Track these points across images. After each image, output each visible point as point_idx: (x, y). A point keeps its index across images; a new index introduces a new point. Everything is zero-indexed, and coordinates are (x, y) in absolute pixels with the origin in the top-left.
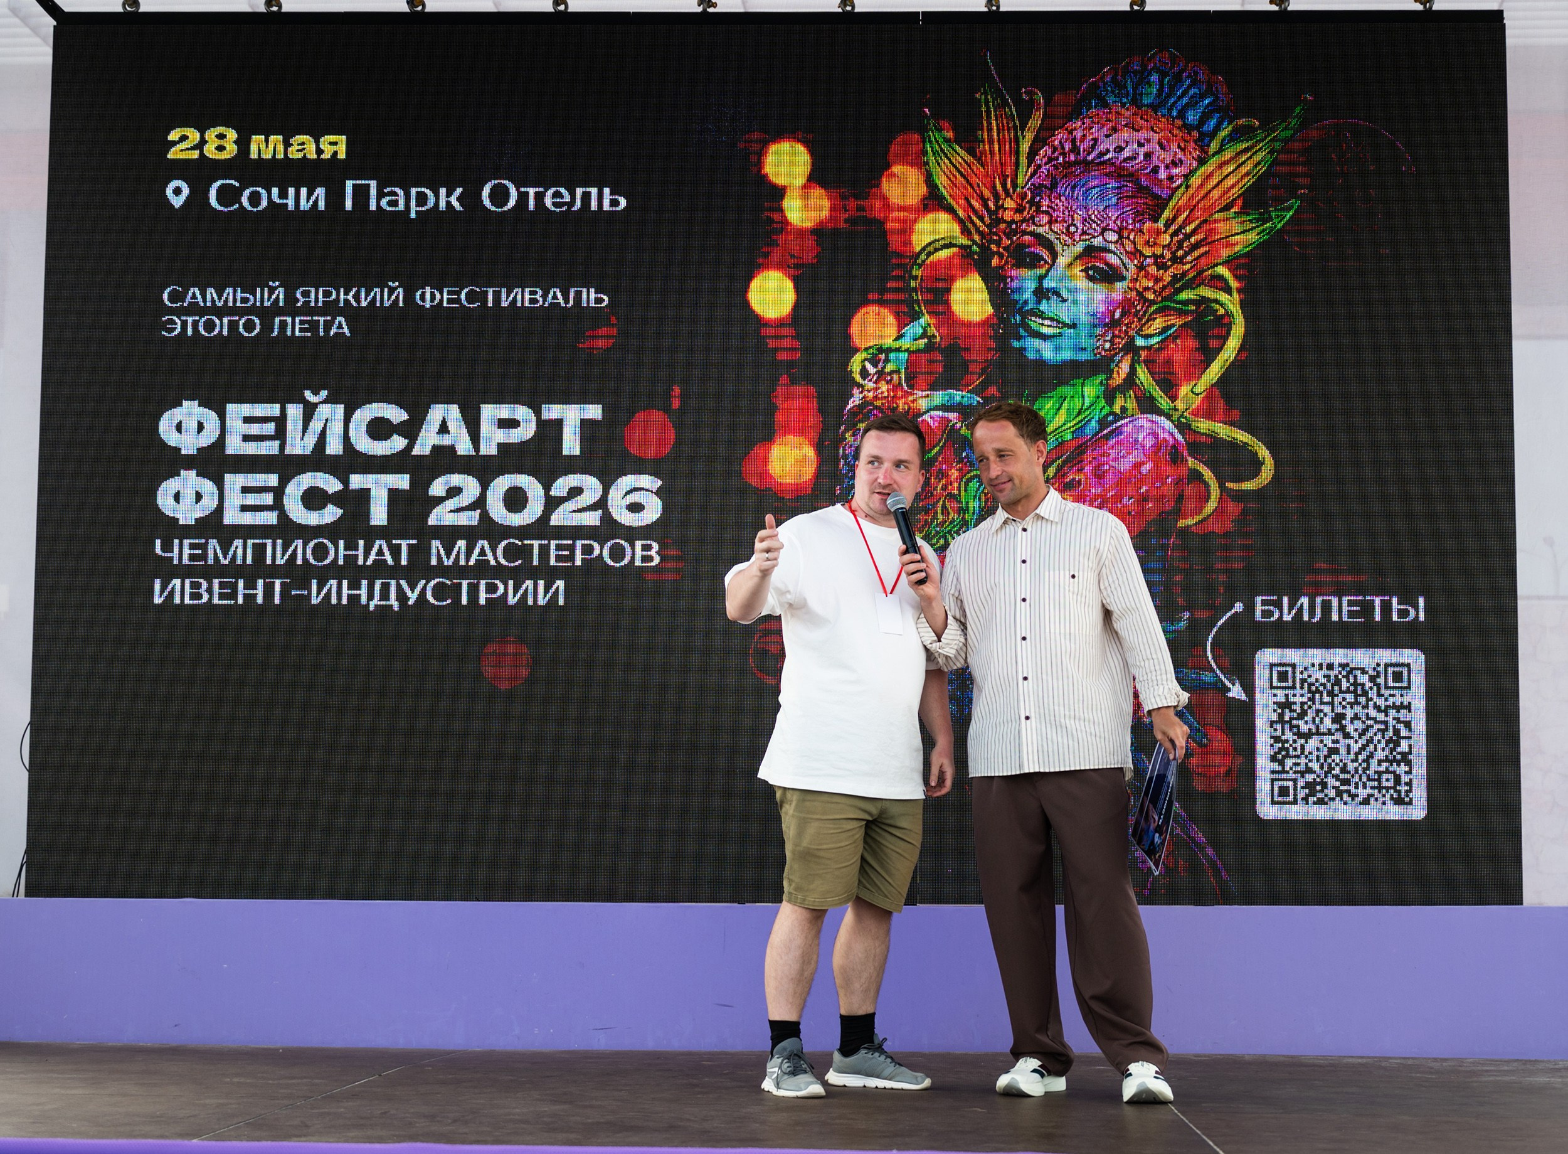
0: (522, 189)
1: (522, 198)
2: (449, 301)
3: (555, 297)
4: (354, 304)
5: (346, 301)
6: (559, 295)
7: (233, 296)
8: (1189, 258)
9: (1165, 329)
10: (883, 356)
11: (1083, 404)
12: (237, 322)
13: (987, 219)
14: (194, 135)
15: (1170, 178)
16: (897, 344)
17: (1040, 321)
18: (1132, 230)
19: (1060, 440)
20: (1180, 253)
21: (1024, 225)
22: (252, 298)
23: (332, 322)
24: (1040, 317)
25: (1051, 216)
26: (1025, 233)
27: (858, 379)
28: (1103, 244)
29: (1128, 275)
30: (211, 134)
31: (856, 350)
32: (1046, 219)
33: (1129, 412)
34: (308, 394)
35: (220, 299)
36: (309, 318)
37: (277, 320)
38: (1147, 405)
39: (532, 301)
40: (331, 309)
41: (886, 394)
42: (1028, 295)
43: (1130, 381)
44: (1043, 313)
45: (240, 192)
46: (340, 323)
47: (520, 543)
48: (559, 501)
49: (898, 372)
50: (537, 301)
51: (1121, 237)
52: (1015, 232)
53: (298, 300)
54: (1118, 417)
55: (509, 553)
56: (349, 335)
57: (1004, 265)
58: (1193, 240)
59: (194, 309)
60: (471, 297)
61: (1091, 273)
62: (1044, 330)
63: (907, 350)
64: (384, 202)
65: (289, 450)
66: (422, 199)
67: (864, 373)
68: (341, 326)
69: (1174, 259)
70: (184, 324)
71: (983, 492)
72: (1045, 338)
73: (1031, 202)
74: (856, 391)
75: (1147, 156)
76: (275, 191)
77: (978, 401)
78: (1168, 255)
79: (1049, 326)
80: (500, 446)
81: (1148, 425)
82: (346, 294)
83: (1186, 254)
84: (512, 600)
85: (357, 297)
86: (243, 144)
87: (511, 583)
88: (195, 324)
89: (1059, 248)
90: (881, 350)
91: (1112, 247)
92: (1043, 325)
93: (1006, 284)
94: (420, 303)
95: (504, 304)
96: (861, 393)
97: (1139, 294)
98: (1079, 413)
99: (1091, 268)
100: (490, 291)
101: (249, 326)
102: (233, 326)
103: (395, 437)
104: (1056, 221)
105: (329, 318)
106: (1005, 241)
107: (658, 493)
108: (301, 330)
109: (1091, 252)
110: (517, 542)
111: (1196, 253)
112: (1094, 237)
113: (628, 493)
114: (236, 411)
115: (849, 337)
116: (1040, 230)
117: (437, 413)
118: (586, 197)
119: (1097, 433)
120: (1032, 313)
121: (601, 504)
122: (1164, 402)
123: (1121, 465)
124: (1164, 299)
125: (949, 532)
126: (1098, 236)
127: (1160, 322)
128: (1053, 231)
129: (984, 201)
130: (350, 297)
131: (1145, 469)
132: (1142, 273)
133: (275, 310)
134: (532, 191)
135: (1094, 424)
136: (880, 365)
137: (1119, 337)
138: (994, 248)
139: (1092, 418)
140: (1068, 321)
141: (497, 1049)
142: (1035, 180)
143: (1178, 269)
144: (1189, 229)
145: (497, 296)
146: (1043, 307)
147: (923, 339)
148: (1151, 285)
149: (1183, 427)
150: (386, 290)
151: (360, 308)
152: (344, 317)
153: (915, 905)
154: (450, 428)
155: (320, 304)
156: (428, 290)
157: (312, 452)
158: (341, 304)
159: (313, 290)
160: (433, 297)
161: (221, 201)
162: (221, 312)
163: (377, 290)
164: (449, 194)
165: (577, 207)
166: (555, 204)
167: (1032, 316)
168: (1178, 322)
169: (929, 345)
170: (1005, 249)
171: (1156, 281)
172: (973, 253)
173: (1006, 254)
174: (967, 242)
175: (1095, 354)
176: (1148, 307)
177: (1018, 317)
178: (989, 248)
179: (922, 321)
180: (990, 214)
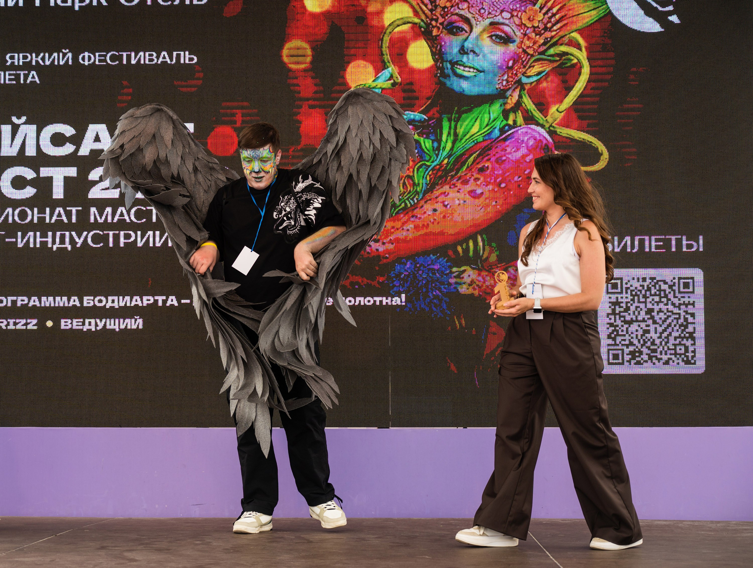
2: (100, 61)
3: (164, 58)
4: (42, 63)
5: (37, 62)
6: (167, 56)
8: (555, 28)
9: (539, 74)
11: (490, 119)
13: (430, 7)
16: (375, 84)
17: (462, 68)
18: (519, 11)
19: (476, 142)
20: (549, 25)
21: (452, 10)
23: (29, 74)
24: (463, 66)
25: (469, 3)
26: (453, 14)
28: (501, 21)
29: (518, 40)
32: (466, 5)
33: (518, 124)
34: (14, 119)
36: (15, 72)
38: (529, 119)
39: (151, 60)
40: (28, 67)
42: (456, 50)
43: (518, 105)
44: (464, 63)
46: (33, 75)
47: (144, 209)
50: (153, 60)
51: (512, 16)
52: (446, 14)
53: (7, 61)
54: (510, 127)
55: (138, 215)
56: (38, 82)
57: (440, 34)
58: (557, 17)
60: (113, 58)
61: (494, 38)
62: (466, 74)
63: (380, 88)
65: (3, 154)
68: (34, 77)
69: (546, 29)
71: (428, 174)
72: (466, 78)
77: (424, 119)
78: (541, 26)
79: (469, 71)
81: (530, 131)
82: (37, 57)
83: (554, 25)
84: (140, 244)
85: (43, 59)
87: (139, 233)
89: (473, 22)
91: (507, 22)
92: (464, 70)
93: (441, 46)
94: (82, 62)
95: (133, 62)
97: (524, 51)
98: (487, 125)
99: (494, 35)
100: (125, 54)
103: (68, 144)
104: (472, 6)
105: (27, 72)
106: (441, 20)
108: (9, 80)
109: (494, 26)
110: (142, 208)
111: (559, 26)
112: (496, 16)
115: (344, 79)
116: (462, 12)
117: (93, 129)
119: (498, 137)
120: (457, 63)
122: (540, 117)
123: (514, 157)
124: (540, 54)
125: (408, 199)
126: (498, 15)
127: (537, 68)
128: (470, 13)
130: (39, 59)
131: (528, 159)
132: (526, 37)
135: (497, 133)
137: (512, 77)
138: (434, 23)
139: (495, 128)
140: (480, 69)
141: (133, 517)
143: (548, 34)
144: (555, 10)
145: (129, 57)
147: (391, 80)
148: (531, 45)
149: (552, 133)
150: (61, 54)
151: (45, 66)
152: (35, 71)
153: (389, 428)
154: (101, 139)
155: (21, 64)
156: (86, 54)
157: (17, 154)
158: (34, 63)
159: (16, 55)
160: (90, 58)
163: (55, 55)
165: (177, 2)
166: (164, 1)
167: (457, 65)
168: (548, 69)
169: (394, 84)
170: (440, 24)
171: (535, 43)
172: (420, 27)
173: (441, 27)
174: (416, 20)
175: (497, 89)
176: (529, 59)
177: (449, 66)
178: (431, 24)
179: (390, 69)
180: (432, 2)
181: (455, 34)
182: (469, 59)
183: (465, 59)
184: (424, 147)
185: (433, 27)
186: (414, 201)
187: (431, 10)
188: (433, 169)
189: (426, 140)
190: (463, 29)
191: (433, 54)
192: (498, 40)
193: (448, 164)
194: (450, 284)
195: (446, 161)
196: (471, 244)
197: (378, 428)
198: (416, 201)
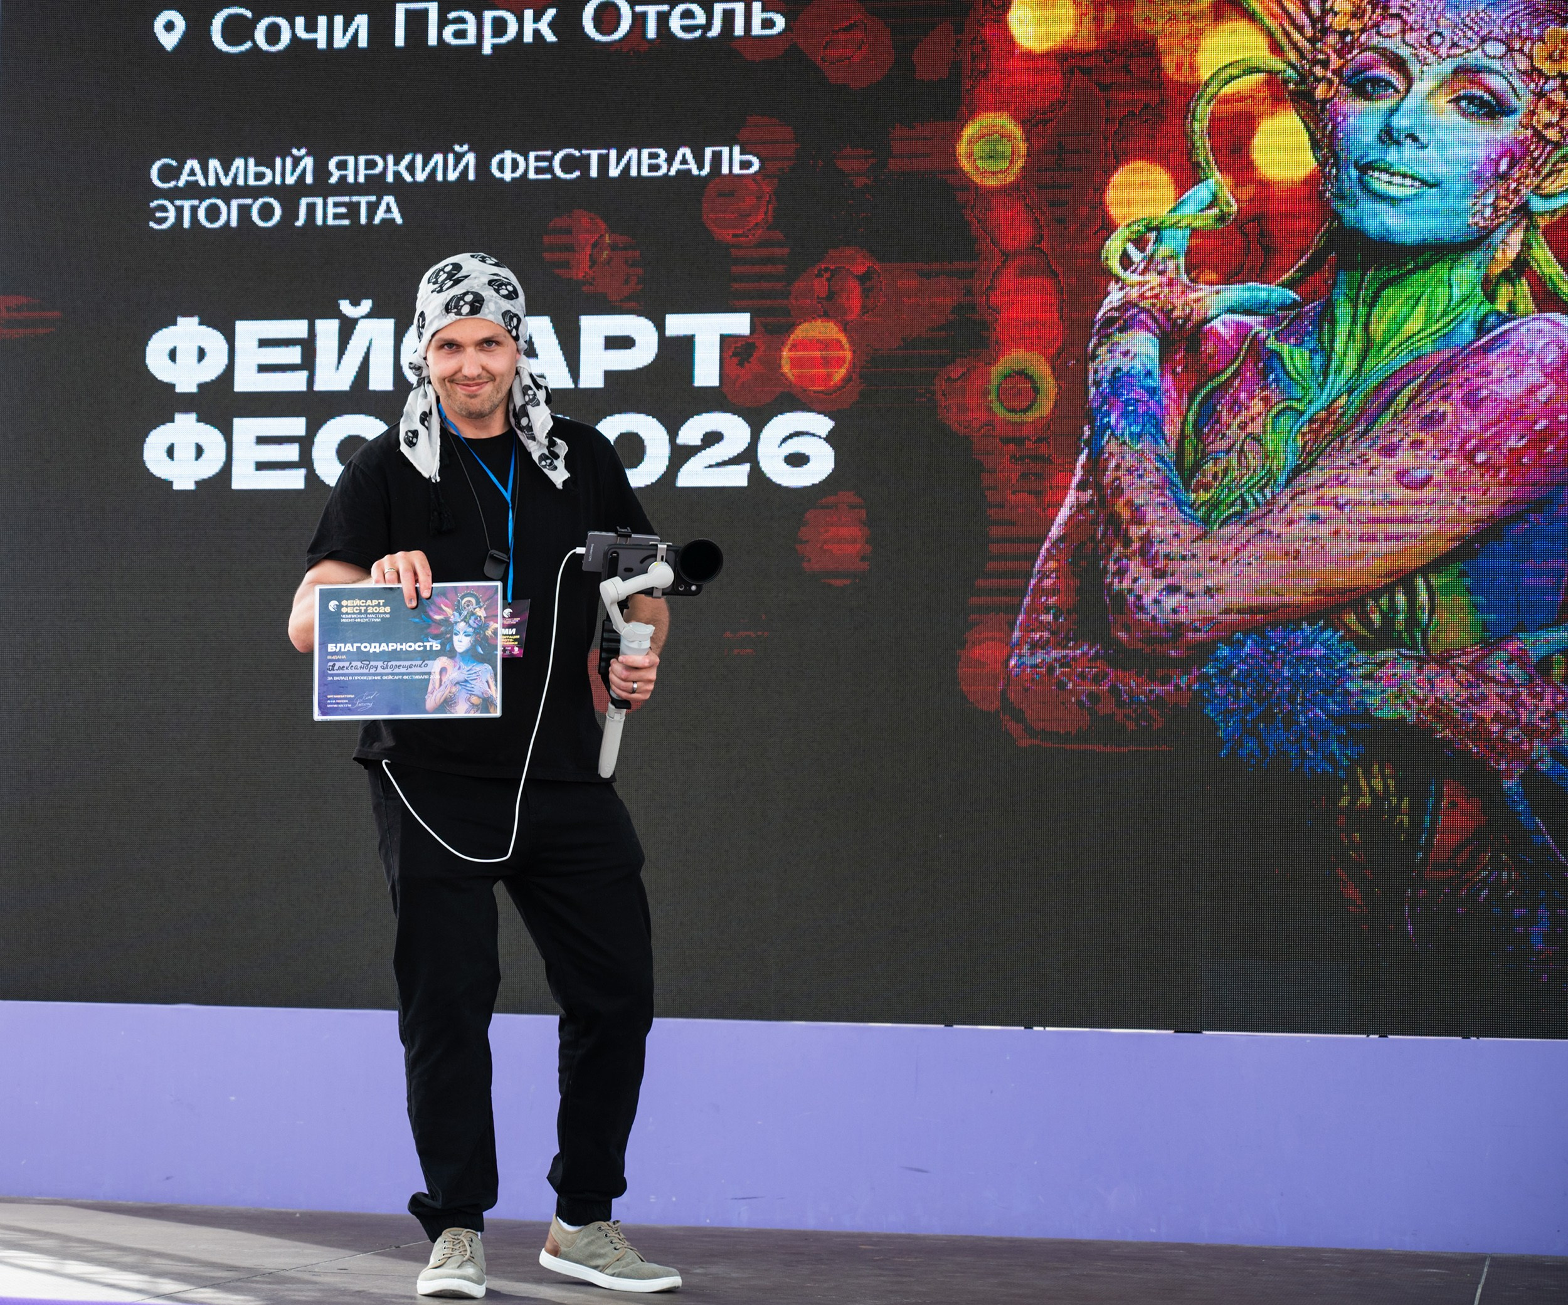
0: (639, 9)
1: (639, 20)
2: (538, 170)
3: (684, 161)
4: (408, 178)
5: (397, 174)
6: (689, 157)
7: (244, 170)
10: (1152, 236)
11: (1450, 301)
12: (249, 207)
13: (1309, 32)
16: (1175, 217)
17: (1385, 177)
18: (1527, 38)
19: (1415, 354)
21: (1363, 38)
22: (268, 172)
23: (377, 204)
24: (1386, 171)
25: (1405, 22)
26: (1364, 48)
27: (1117, 269)
29: (1522, 107)
32: (1396, 26)
33: (1521, 307)
34: (345, 306)
35: (226, 174)
36: (346, 199)
37: (304, 202)
38: (1547, 299)
39: (654, 168)
40: (376, 185)
41: (1157, 290)
42: (1369, 137)
43: (1521, 266)
44: (1390, 166)
45: (252, 24)
46: (388, 204)
48: (688, 452)
49: (1174, 257)
50: (658, 167)
51: (1510, 49)
52: (1349, 47)
53: (330, 174)
54: (1503, 319)
56: (399, 221)
57: (1334, 96)
59: (193, 191)
60: (568, 164)
61: (1463, 103)
62: (1395, 192)
63: (1188, 227)
64: (448, 32)
65: (319, 387)
66: (500, 27)
67: (1126, 261)
68: (390, 209)
70: (179, 210)
71: (1299, 431)
72: (1392, 202)
74: (1113, 287)
76: (300, 21)
77: (1294, 299)
79: (1402, 185)
80: (608, 374)
81: (1546, 326)
82: (397, 163)
85: (411, 168)
88: (194, 210)
89: (1415, 68)
90: (1150, 227)
91: (1496, 65)
93: (1335, 124)
94: (497, 174)
95: (614, 172)
96: (1121, 289)
97: (1537, 134)
98: (1446, 313)
99: (1464, 98)
100: (594, 155)
101: (266, 212)
102: (244, 211)
104: (1412, 29)
105: (373, 198)
106: (1335, 62)
107: (829, 439)
108: (335, 216)
112: (1468, 51)
113: (785, 440)
114: (248, 331)
115: (1103, 209)
116: (1388, 44)
118: (729, 16)
119: (1471, 343)
120: (1373, 166)
121: (749, 455)
123: (1510, 390)
125: (1249, 490)
126: (1475, 49)
128: (1407, 44)
130: (402, 168)
131: (1542, 395)
132: (1541, 103)
133: (300, 188)
134: (652, 11)
135: (1467, 330)
136: (1150, 248)
137: (1506, 197)
138: (1318, 71)
139: (1463, 320)
140: (1429, 178)
145: (603, 161)
146: (1392, 158)
147: (1213, 208)
148: (1555, 119)
150: (451, 157)
151: (415, 183)
152: (393, 196)
153: (1200, 1032)
154: (538, 351)
155: (361, 179)
156: (508, 155)
157: (351, 387)
158: (390, 178)
159: (351, 160)
160: (515, 165)
161: (228, 38)
162: (228, 193)
163: (438, 158)
164: (537, 19)
165: (715, 31)
166: (685, 29)
167: (1373, 171)
169: (1221, 218)
170: (1334, 72)
171: (1564, 114)
172: (1287, 81)
173: (1336, 80)
174: (1277, 64)
175: (1469, 226)
176: (1550, 153)
177: (1354, 173)
178: (1311, 72)
179: (1211, 181)
180: (1314, 21)
181: (1368, 97)
182: (1402, 156)
183: (1392, 155)
184: (1290, 368)
185: (1318, 80)
186: (1264, 496)
187: (1312, 41)
188: (1311, 421)
189: (1297, 352)
190: (1389, 84)
191: (1315, 145)
192: (1472, 109)
193: (1346, 408)
194: (1347, 694)
195: (1342, 401)
196: (1401, 599)
197: (1176, 1032)
198: (1269, 496)
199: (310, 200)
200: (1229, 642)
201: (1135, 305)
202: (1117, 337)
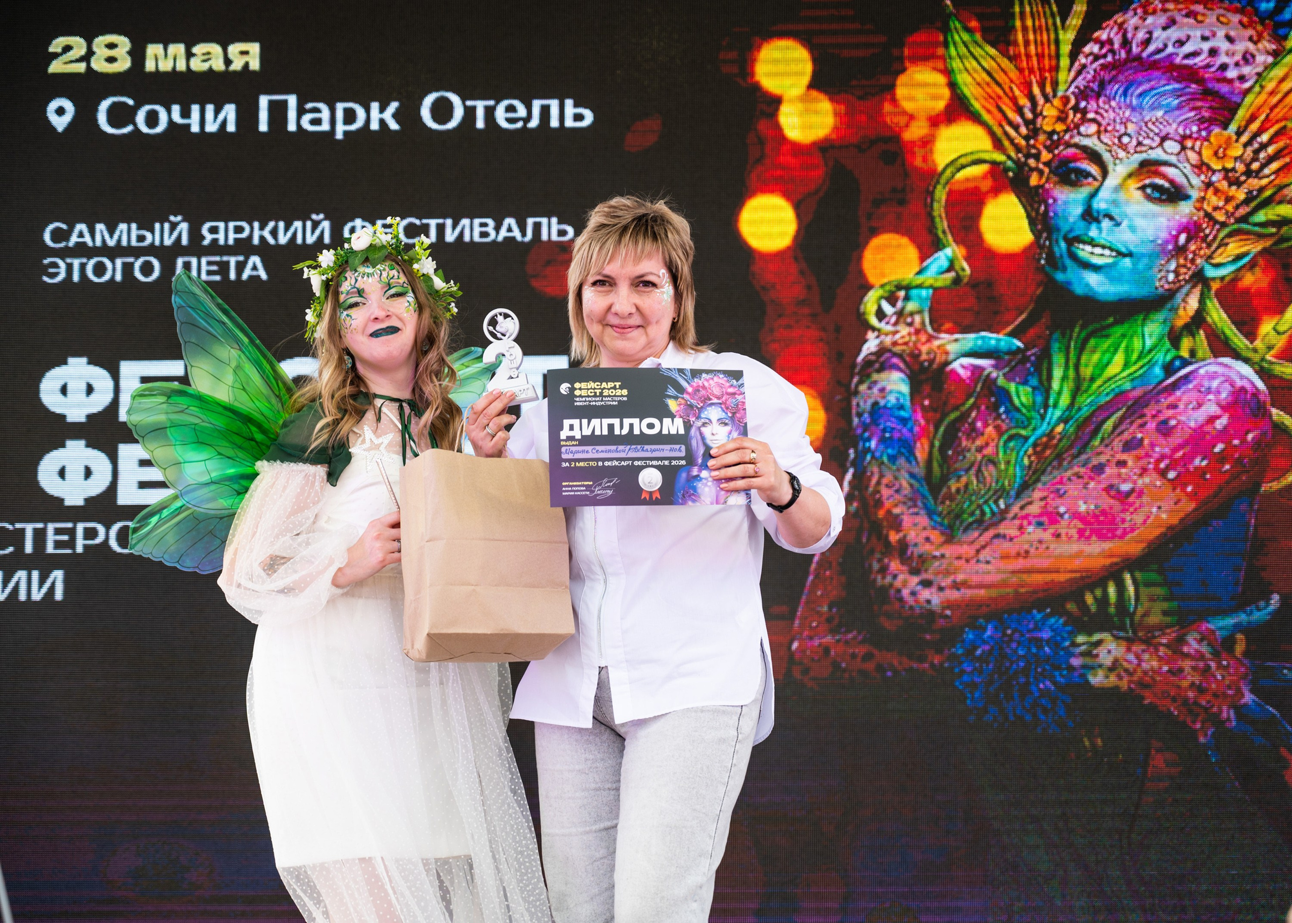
0: (469, 103)
1: (470, 113)
3: (510, 230)
4: (271, 241)
5: (262, 238)
6: (514, 226)
7: (128, 233)
8: (1266, 171)
9: (1238, 257)
10: (902, 294)
11: (1143, 347)
12: (131, 265)
13: (1023, 130)
14: (79, 45)
15: (1242, 78)
16: (920, 279)
17: (1088, 248)
18: (1196, 139)
19: (1116, 392)
20: (1255, 166)
21: (1067, 137)
22: (149, 235)
23: (245, 262)
25: (1099, 124)
27: (873, 321)
28: (1164, 157)
29: (1195, 194)
30: (100, 41)
31: (868, 287)
32: (1093, 128)
33: (1200, 354)
35: (111, 236)
36: (217, 259)
37: (180, 260)
38: (1220, 346)
39: (484, 235)
40: (244, 247)
41: (907, 339)
42: (1074, 216)
43: (1199, 320)
44: (1092, 239)
45: (134, 110)
46: (254, 263)
49: (920, 312)
50: (488, 234)
51: (1184, 148)
52: (1056, 144)
53: (203, 238)
54: (1185, 363)
56: (264, 276)
57: (1044, 184)
58: (1271, 150)
59: (82, 250)
60: (409, 231)
61: (1149, 191)
62: (1096, 261)
63: (931, 287)
64: (307, 118)
66: (350, 116)
68: (255, 267)
69: (1248, 173)
70: (70, 267)
71: (1025, 453)
72: (1096, 268)
73: (1076, 109)
74: (871, 335)
75: (1213, 52)
76: (176, 109)
77: (1017, 347)
78: (1240, 167)
79: (1102, 255)
82: (262, 228)
83: (1263, 166)
85: (274, 233)
86: (138, 55)
88: (83, 267)
89: (1109, 161)
90: (899, 287)
91: (1173, 159)
92: (1092, 253)
93: (1047, 206)
95: (450, 238)
96: (878, 337)
97: (1208, 215)
98: (1140, 358)
100: (433, 223)
101: (147, 269)
102: (128, 269)
104: (1106, 131)
105: (241, 258)
106: (1046, 156)
108: (209, 273)
109: (1148, 167)
111: (1275, 166)
112: (1151, 148)
114: (132, 369)
115: (861, 274)
116: (1085, 142)
118: (545, 111)
119: (1162, 383)
120: (1078, 240)
122: (1239, 341)
124: (1238, 221)
125: (986, 502)
126: (1156, 147)
127: (1234, 248)
128: (1102, 142)
129: (1019, 110)
130: (266, 233)
131: (1220, 424)
133: (177, 249)
134: (480, 106)
135: (1158, 371)
136: (900, 304)
137: (1184, 266)
138: (1032, 162)
139: (1155, 364)
140: (1123, 250)
142: (1081, 82)
143: (1254, 183)
144: (1265, 137)
145: (441, 229)
146: (1093, 233)
147: (951, 272)
148: (1221, 204)
149: (1262, 373)
150: (309, 224)
151: (278, 246)
152: (260, 256)
155: (231, 242)
156: (358, 223)
158: (256, 241)
159: (221, 225)
161: (112, 122)
162: (113, 253)
163: (298, 224)
164: (382, 110)
165: (534, 123)
166: (510, 120)
167: (1079, 244)
168: (1255, 248)
169: (957, 280)
170: (1046, 164)
171: (1228, 200)
172: (1007, 170)
173: (1047, 170)
174: (1000, 157)
175: (1156, 288)
176: (1218, 231)
177: (1063, 245)
178: (1026, 164)
179: (948, 251)
180: (1027, 123)
181: (1075, 184)
182: (1101, 232)
183: (1093, 231)
184: (1016, 402)
186: (998, 506)
187: (1027, 138)
188: (1035, 445)
189: (1021, 388)
190: (1088, 175)
191: (1032, 222)
192: (1157, 195)
193: (1063, 435)
194: (1071, 668)
195: (1060, 428)
196: (1112, 590)
198: (1002, 506)
199: (186, 259)
200: (973, 627)
201: (889, 351)
202: (875, 376)
